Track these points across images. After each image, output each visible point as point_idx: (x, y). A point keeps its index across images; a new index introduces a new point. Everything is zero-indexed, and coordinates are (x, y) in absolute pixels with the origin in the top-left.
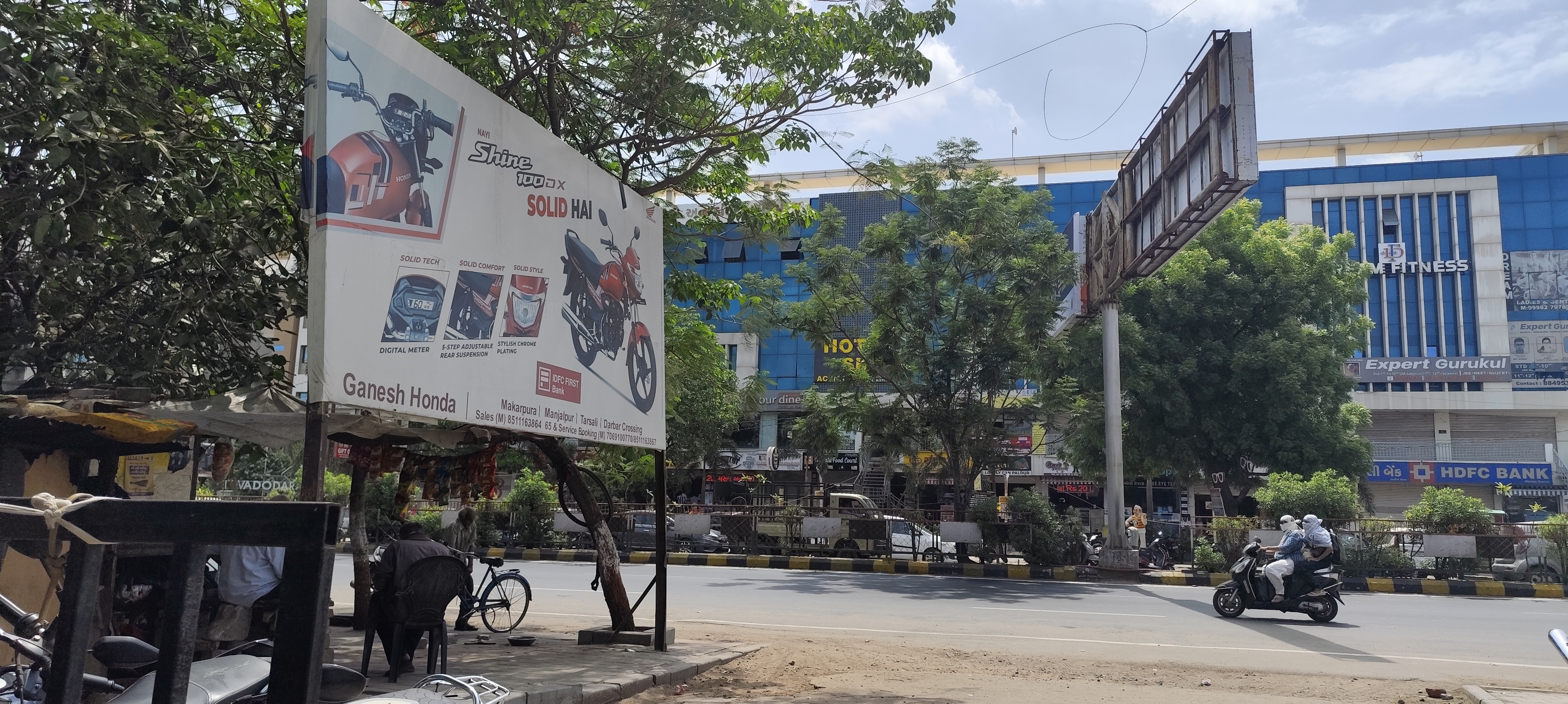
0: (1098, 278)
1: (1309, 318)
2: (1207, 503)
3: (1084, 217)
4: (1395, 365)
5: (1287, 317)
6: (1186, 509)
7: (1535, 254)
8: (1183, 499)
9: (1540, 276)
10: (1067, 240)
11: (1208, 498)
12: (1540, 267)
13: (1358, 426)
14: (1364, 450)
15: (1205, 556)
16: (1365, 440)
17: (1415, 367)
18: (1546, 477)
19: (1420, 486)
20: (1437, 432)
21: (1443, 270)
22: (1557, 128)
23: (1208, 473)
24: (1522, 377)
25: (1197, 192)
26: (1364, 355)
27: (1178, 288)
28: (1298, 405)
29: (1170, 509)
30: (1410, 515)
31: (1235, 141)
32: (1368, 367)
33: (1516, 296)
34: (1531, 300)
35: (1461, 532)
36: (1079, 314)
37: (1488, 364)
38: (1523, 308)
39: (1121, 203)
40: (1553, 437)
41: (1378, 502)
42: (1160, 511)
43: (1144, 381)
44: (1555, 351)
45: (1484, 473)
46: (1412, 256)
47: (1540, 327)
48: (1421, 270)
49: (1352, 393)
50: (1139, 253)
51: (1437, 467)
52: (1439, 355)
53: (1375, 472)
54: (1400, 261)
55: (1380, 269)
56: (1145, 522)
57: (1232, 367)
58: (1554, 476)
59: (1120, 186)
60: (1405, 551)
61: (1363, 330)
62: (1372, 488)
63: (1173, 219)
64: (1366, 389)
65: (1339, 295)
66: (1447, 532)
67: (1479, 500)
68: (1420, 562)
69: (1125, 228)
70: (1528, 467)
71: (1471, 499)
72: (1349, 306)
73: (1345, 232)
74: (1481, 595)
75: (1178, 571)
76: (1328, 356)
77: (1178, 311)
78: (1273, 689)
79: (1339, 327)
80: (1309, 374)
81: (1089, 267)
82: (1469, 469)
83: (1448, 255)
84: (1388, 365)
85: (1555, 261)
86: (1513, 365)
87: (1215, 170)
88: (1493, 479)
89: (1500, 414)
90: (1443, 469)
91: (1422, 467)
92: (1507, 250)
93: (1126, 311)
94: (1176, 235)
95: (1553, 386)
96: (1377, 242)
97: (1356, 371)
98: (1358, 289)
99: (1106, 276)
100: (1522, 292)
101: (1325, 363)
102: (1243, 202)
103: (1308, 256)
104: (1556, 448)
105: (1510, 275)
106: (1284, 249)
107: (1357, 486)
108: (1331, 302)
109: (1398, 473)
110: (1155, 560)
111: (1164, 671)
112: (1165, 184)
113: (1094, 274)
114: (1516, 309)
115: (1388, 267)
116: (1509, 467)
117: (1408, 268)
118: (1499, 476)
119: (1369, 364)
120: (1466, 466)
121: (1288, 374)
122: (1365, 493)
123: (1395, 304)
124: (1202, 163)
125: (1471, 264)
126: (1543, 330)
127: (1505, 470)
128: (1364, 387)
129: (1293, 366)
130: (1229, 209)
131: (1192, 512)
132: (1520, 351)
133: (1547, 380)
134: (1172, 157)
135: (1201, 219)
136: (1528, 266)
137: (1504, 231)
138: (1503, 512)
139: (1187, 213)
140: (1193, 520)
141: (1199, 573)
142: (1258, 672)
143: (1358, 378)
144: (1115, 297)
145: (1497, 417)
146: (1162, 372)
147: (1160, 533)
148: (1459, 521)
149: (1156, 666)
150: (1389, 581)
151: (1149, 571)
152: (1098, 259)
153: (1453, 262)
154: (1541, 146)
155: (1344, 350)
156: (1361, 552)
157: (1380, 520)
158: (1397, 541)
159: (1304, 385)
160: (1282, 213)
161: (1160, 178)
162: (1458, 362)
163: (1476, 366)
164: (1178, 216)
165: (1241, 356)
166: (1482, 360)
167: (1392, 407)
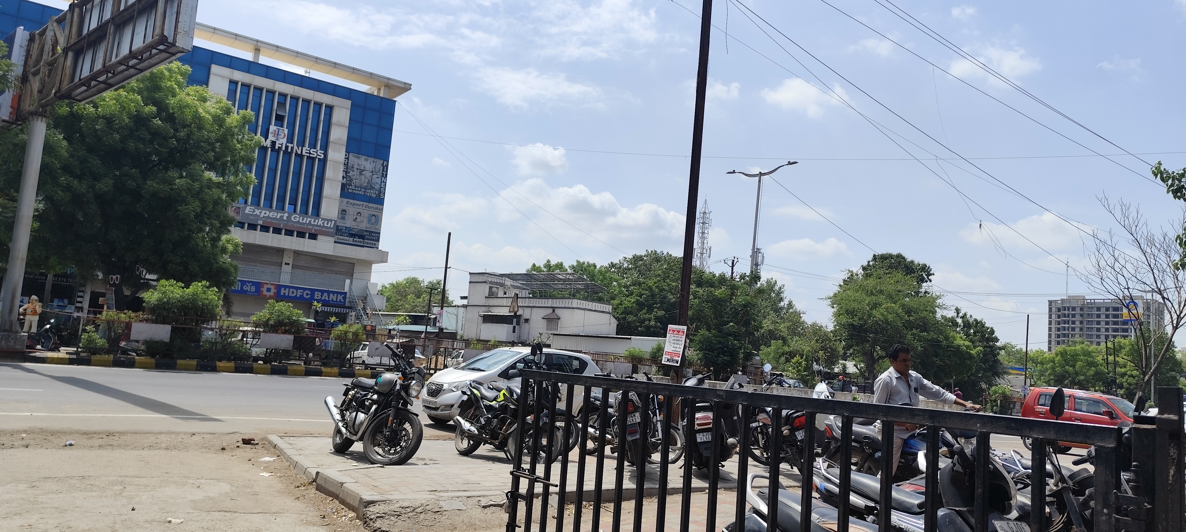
0: (32, 91)
1: (211, 167)
2: (101, 299)
3: (27, 34)
4: (265, 213)
5: (195, 163)
6: (81, 302)
7: (363, 158)
8: (80, 294)
9: (363, 173)
10: (8, 49)
11: (103, 295)
12: (364, 167)
13: (231, 253)
14: (233, 270)
15: (90, 341)
16: (235, 263)
17: (278, 217)
18: (342, 300)
19: (266, 299)
20: (284, 264)
21: (308, 155)
22: (390, 82)
23: (106, 274)
24: (341, 235)
25: (138, 44)
26: (246, 202)
27: (109, 120)
28: (189, 231)
29: (66, 301)
30: (255, 318)
31: (178, 13)
32: (247, 212)
33: (348, 182)
34: (356, 187)
35: (285, 332)
36: (7, 118)
37: (323, 223)
38: (350, 191)
39: (67, 31)
40: (351, 276)
41: (235, 308)
42: (56, 303)
43: (62, 191)
44: (362, 222)
45: (307, 294)
46: (290, 140)
47: (357, 205)
48: (294, 151)
49: (232, 228)
50: (77, 80)
51: (279, 287)
52: (295, 211)
53: (237, 287)
54: (282, 141)
55: (268, 143)
56: (39, 310)
57: (142, 192)
58: (347, 300)
59: (69, 16)
60: (247, 343)
61: (248, 184)
62: (233, 298)
63: (114, 60)
64: (243, 227)
65: (236, 155)
66: (276, 332)
67: (301, 312)
68: (256, 351)
69: (67, 55)
70: (334, 293)
71: (296, 311)
72: (242, 165)
73: (249, 110)
74: (290, 375)
75: (63, 352)
76: (220, 198)
77: (105, 139)
78: (128, 446)
79: (232, 178)
80: (203, 208)
81: (24, 79)
82: (299, 291)
83: (313, 145)
84: (260, 213)
85: (373, 165)
86: (338, 226)
87: (158, 31)
88: (312, 298)
89: (324, 257)
90: (283, 289)
91: (269, 286)
92: (348, 151)
93: (55, 127)
94: (113, 74)
95: (357, 243)
96: (270, 124)
97: (238, 213)
98: (250, 153)
99: (40, 92)
100: (351, 180)
101: (217, 202)
102: (175, 65)
103: (219, 121)
104: (351, 283)
105: (347, 167)
106: (201, 110)
107: (222, 296)
108: (229, 159)
109: (253, 289)
110: (43, 343)
111: (32, 436)
112: (111, 29)
113: (28, 87)
114: (346, 191)
115: (273, 143)
116: (323, 292)
117: (287, 147)
118: (316, 297)
119: (248, 210)
120: (297, 288)
121: (186, 205)
122: (227, 302)
123: (273, 171)
124: (147, 22)
125: (326, 155)
126: (358, 207)
127: (320, 294)
128: (241, 225)
129: (190, 199)
130: (162, 67)
131: (86, 305)
132: (343, 218)
133: (355, 239)
134: (122, 8)
135: (138, 67)
136: (358, 164)
137: (349, 138)
138: (313, 321)
139: (126, 59)
140: (86, 311)
141: (82, 354)
142: (118, 433)
143: (238, 218)
144: (45, 112)
145: (322, 258)
146: (80, 186)
147: (52, 321)
148: (285, 325)
149: (25, 432)
150: (232, 364)
151: (35, 352)
152: (35, 74)
153: (315, 150)
154: (379, 89)
155: (232, 196)
156: (216, 343)
157: (235, 320)
158: (243, 337)
159: (197, 216)
160: (205, 82)
161: (107, 22)
162: (305, 219)
163: (316, 223)
164: (119, 58)
165: (152, 185)
166: (320, 219)
167: (257, 242)
